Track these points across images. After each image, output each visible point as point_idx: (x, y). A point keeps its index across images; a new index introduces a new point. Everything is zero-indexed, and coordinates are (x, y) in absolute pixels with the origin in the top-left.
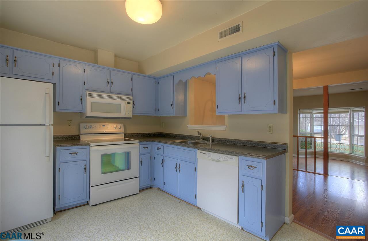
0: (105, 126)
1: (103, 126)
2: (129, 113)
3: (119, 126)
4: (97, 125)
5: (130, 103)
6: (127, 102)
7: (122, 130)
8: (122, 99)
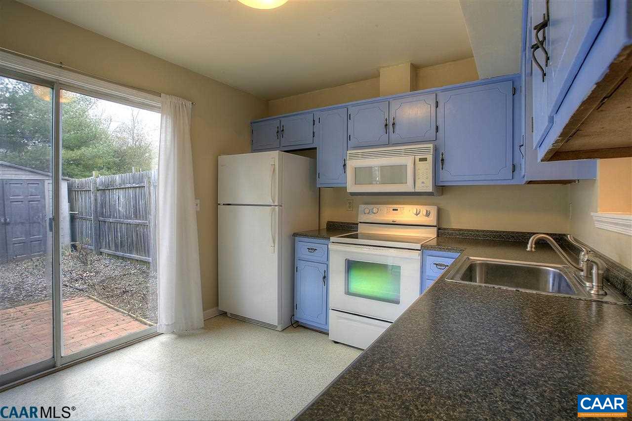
0: (397, 210)
1: (394, 210)
2: (423, 183)
3: (423, 209)
4: (384, 208)
5: (425, 159)
6: (417, 158)
7: (432, 220)
8: (407, 153)
